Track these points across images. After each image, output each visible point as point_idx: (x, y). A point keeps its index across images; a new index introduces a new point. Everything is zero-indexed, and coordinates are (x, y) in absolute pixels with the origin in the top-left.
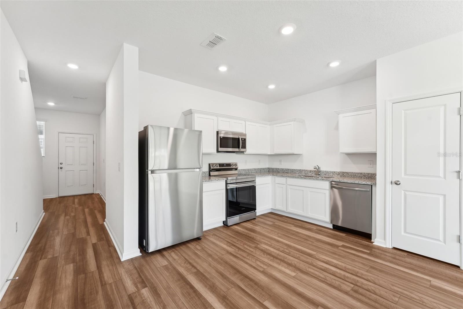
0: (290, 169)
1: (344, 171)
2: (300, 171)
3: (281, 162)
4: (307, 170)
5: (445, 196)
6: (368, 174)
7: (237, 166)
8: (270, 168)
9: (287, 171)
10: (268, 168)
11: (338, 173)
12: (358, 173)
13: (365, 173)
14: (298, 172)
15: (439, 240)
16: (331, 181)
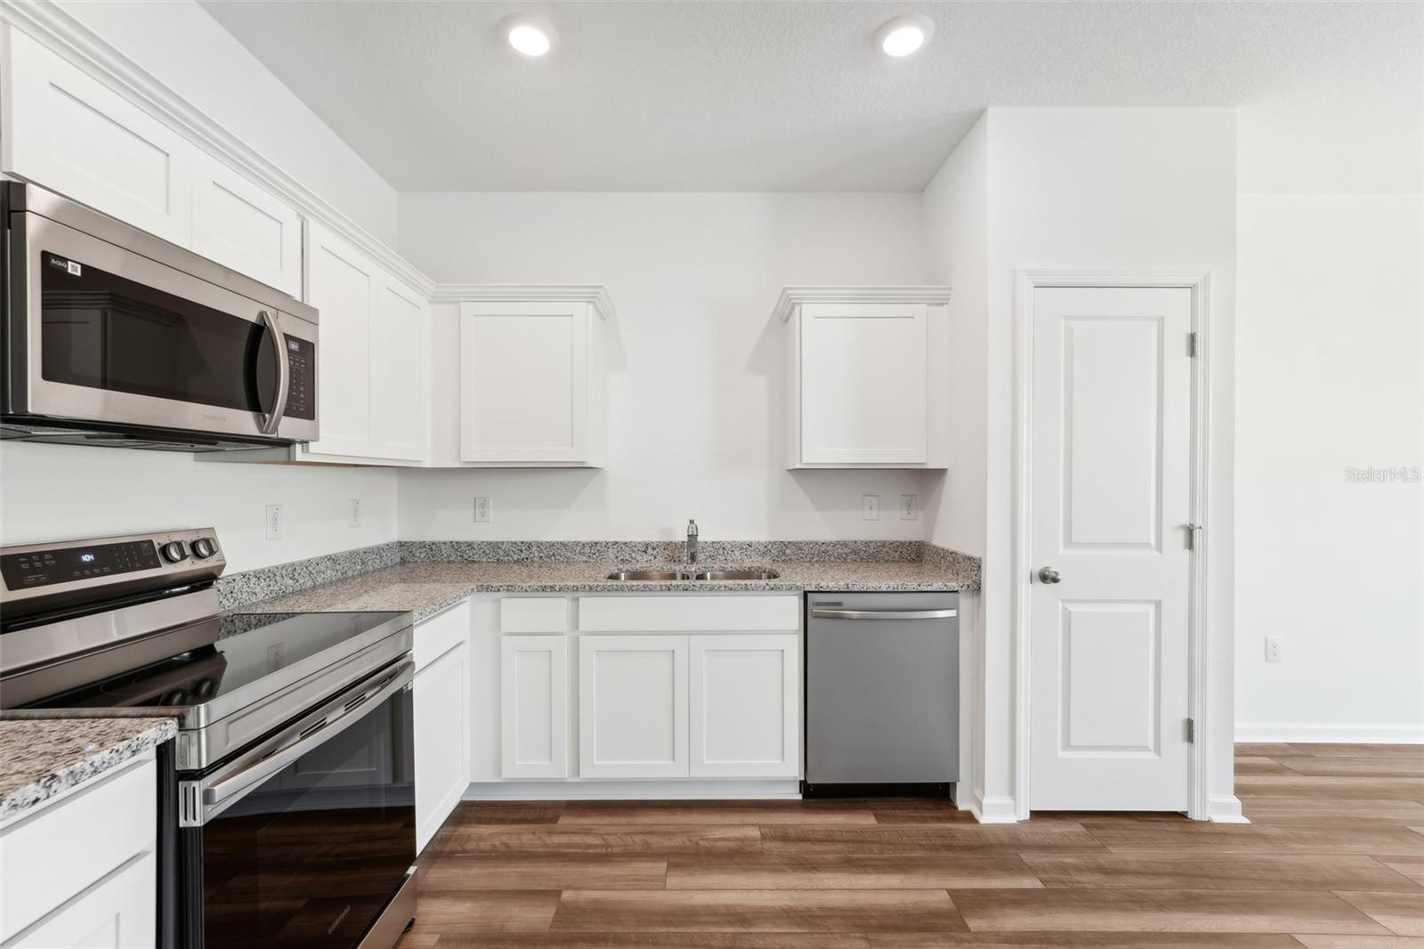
0: (539, 545)
1: (786, 539)
2: (595, 550)
3: (483, 506)
4: (628, 540)
6: (867, 544)
7: (212, 552)
8: (413, 544)
9: (523, 555)
10: (401, 544)
11: (762, 549)
12: (834, 544)
13: (856, 542)
14: (584, 554)
16: (805, 592)
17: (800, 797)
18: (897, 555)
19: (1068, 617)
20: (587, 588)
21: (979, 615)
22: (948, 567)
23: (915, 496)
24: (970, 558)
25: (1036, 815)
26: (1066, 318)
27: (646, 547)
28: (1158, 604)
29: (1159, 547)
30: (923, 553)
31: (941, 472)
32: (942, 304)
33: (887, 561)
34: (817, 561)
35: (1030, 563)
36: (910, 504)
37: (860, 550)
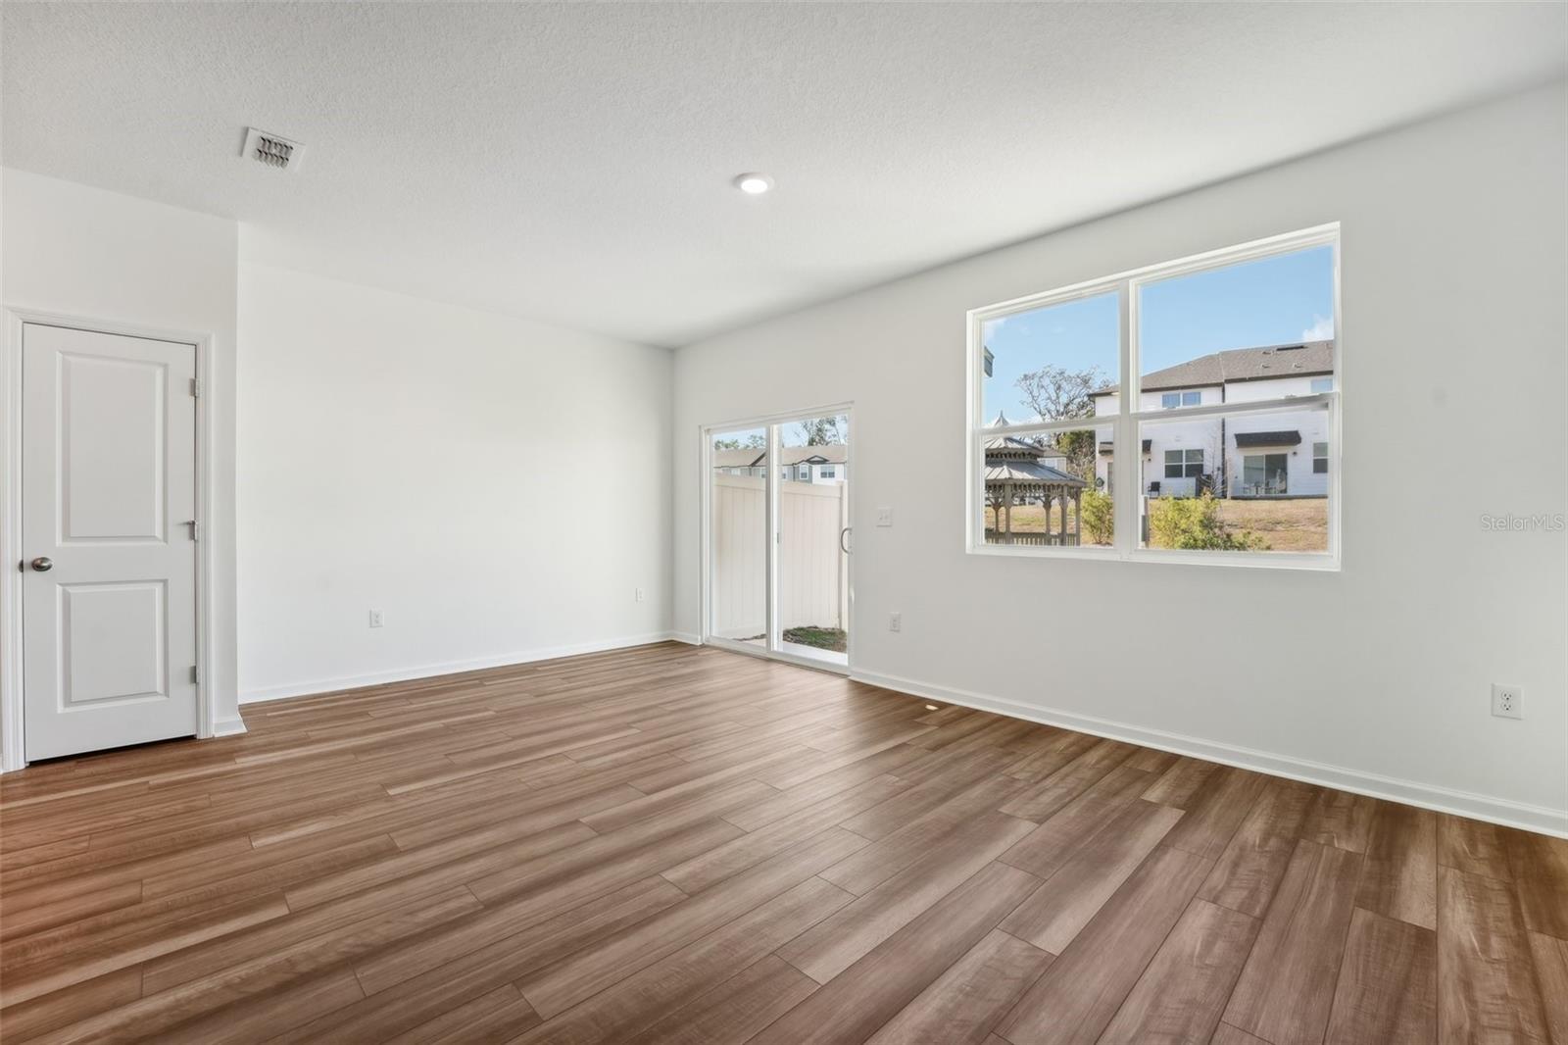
5: (165, 582)
15: (155, 693)
19: (67, 597)
25: (33, 764)
29: (163, 540)
35: (18, 555)
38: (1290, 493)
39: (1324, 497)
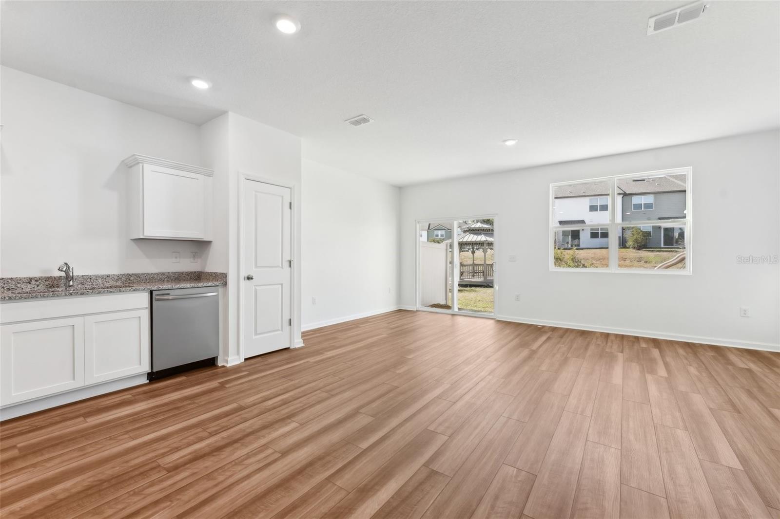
15: (278, 330)
16: (151, 291)
17: (148, 381)
18: (189, 277)
19: (256, 291)
20: (7, 298)
21: (226, 294)
22: (213, 279)
23: (197, 252)
24: (222, 273)
25: (246, 359)
26: (256, 191)
27: (30, 281)
28: (282, 284)
29: (282, 268)
30: (201, 276)
31: (209, 243)
32: (210, 176)
33: (184, 280)
34: (148, 282)
35: (244, 274)
36: (195, 256)
37: (171, 276)
38: (581, 246)
39: (607, 248)
